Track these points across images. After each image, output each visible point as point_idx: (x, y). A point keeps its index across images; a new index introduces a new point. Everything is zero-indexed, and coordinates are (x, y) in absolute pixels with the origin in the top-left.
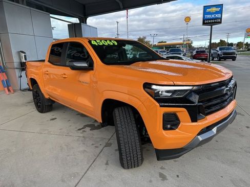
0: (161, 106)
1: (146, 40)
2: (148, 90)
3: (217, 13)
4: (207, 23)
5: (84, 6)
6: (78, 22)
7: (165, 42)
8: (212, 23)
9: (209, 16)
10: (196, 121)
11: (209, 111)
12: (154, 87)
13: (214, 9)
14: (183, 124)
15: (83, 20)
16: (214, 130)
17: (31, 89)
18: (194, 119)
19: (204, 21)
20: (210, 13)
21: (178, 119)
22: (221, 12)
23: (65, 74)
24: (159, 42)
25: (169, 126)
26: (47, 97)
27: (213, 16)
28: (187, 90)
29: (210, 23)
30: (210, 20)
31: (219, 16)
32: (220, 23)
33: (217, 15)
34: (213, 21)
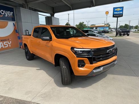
0: (77, 57)
1: (84, 24)
2: (73, 50)
3: (120, 11)
4: (115, 16)
5: (53, 8)
6: (50, 16)
7: (95, 25)
8: (118, 16)
9: (116, 13)
10: (92, 64)
11: (99, 60)
12: (75, 49)
14: (87, 65)
15: (52, 15)
16: (102, 68)
17: (24, 48)
18: (91, 63)
19: (113, 15)
20: (117, 11)
21: (84, 63)
22: (122, 11)
23: (40, 42)
24: (91, 25)
25: (81, 66)
26: (31, 52)
27: (118, 13)
28: (88, 51)
29: (117, 16)
30: (117, 15)
31: (122, 12)
32: (122, 16)
33: (120, 12)
34: (118, 15)
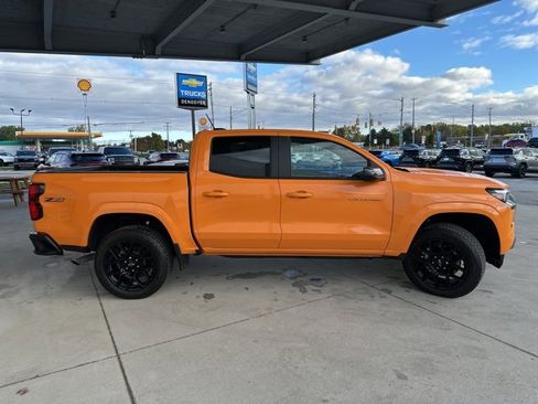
3: (198, 89)
4: (184, 105)
8: (194, 105)
9: (187, 93)
13: (194, 83)
19: (179, 100)
20: (187, 88)
22: (205, 89)
27: (193, 94)
29: (191, 105)
30: (190, 100)
31: (203, 95)
32: (206, 106)
33: (199, 94)
34: (195, 102)
